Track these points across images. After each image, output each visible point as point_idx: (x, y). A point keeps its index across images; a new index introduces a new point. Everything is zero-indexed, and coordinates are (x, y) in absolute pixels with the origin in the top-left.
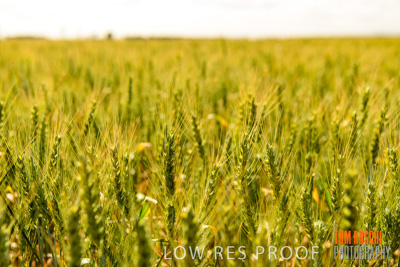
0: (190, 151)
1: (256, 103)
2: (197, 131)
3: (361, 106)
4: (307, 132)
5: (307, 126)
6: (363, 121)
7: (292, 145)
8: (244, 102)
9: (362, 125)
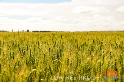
0: (48, 73)
1: (69, 58)
2: (50, 67)
3: (102, 59)
4: (85, 67)
5: (85, 65)
6: (103, 63)
7: (80, 71)
8: (65, 57)
9: (102, 65)
